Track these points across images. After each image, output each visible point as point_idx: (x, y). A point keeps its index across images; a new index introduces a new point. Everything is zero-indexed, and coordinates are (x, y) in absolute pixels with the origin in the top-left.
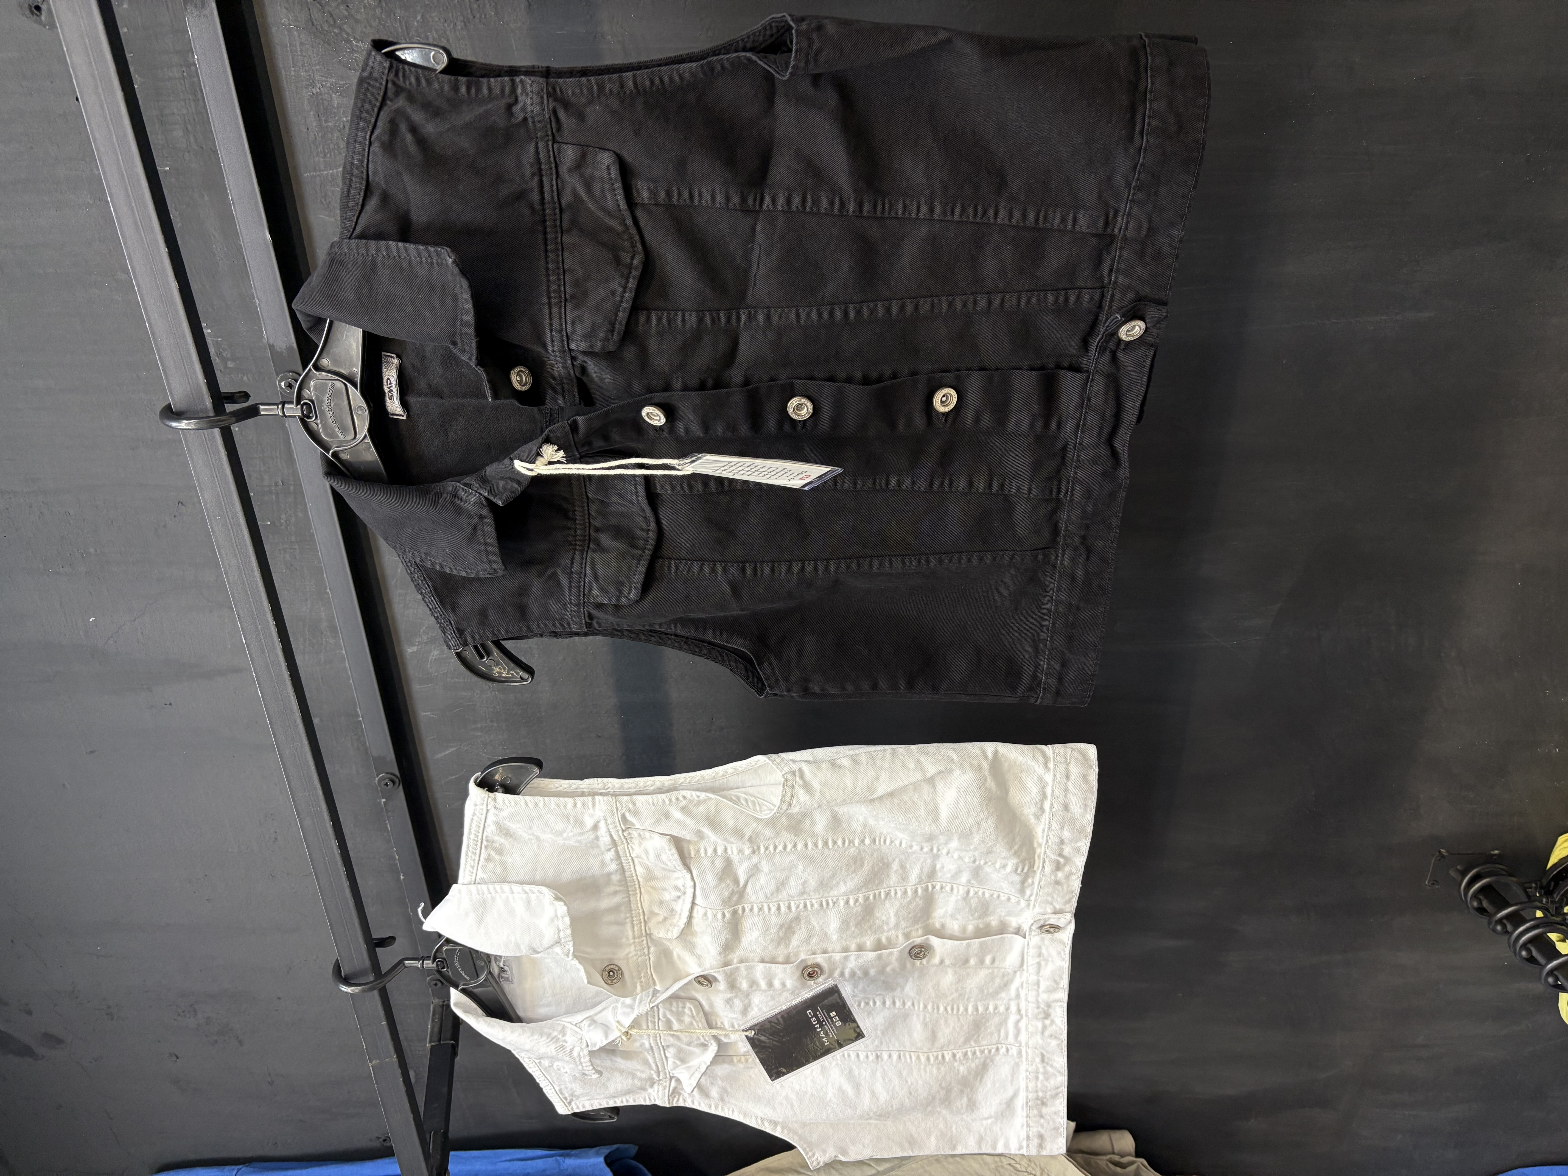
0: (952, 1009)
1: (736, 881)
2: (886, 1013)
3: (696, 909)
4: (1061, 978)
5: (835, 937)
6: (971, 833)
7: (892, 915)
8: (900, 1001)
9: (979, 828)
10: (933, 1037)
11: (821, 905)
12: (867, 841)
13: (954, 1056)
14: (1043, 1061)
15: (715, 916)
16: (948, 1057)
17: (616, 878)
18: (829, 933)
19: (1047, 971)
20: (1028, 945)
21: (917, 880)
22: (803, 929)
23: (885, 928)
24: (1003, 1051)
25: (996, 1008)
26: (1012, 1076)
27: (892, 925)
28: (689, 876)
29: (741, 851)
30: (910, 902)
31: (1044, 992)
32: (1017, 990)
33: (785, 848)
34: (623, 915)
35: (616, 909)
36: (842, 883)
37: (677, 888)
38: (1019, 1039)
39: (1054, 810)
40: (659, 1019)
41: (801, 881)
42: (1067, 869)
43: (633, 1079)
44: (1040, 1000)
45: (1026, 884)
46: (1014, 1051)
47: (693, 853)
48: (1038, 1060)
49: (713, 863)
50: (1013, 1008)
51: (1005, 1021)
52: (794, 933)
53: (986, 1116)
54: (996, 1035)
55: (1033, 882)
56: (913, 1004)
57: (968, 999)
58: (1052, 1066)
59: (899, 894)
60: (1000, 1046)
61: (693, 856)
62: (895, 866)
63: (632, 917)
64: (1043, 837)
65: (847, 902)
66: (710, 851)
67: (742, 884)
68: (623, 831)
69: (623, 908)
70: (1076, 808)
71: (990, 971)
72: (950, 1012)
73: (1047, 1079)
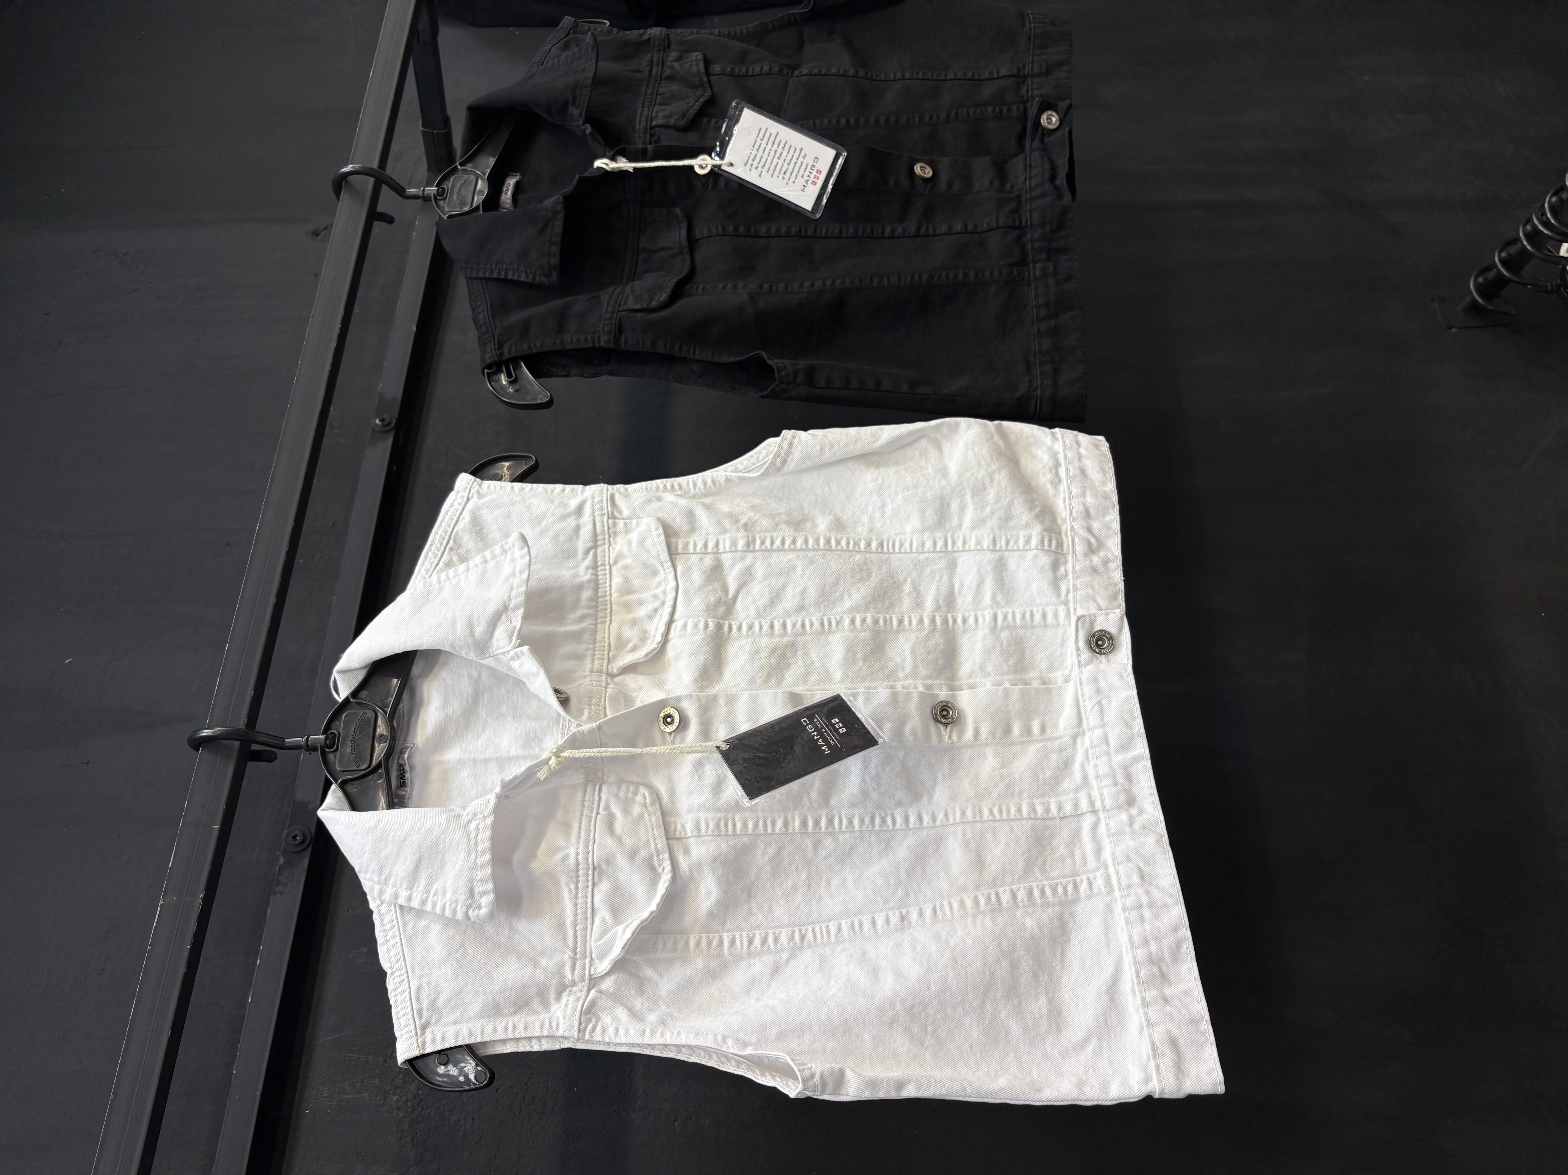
0: (1000, 811)
1: (725, 590)
2: (911, 840)
3: (674, 625)
4: (1134, 718)
5: (838, 676)
6: (985, 488)
7: (907, 652)
8: (927, 813)
9: (992, 481)
10: (979, 863)
11: (822, 624)
12: (874, 545)
13: (1014, 896)
14: (1142, 878)
15: (696, 626)
16: (1005, 898)
17: (586, 594)
18: (832, 670)
19: (1112, 714)
20: (1081, 684)
21: (935, 606)
22: (800, 663)
23: (901, 675)
24: (1083, 887)
25: (1060, 808)
26: (1106, 934)
27: (908, 670)
28: (673, 573)
29: (734, 544)
30: (927, 639)
31: (1117, 752)
32: (1083, 766)
33: (783, 542)
34: (584, 646)
35: (576, 636)
36: (846, 596)
37: (655, 597)
38: (1102, 859)
39: (1071, 474)
40: (598, 813)
41: (799, 590)
42: (1102, 554)
43: (534, 967)
44: (1115, 767)
45: (1059, 574)
46: (1099, 883)
47: (680, 546)
48: (1136, 879)
49: (701, 559)
50: (1084, 805)
51: (1076, 836)
52: (788, 666)
53: (1080, 1035)
54: (1068, 861)
55: (1066, 571)
56: (946, 815)
57: (1020, 794)
58: (1157, 887)
59: (914, 622)
60: (1078, 879)
61: (680, 551)
62: (907, 588)
63: (595, 651)
64: (1066, 508)
65: (853, 621)
66: (700, 545)
67: (731, 593)
68: (608, 518)
69: (586, 637)
70: (1094, 473)
71: (1042, 744)
72: (998, 816)
73: (1156, 916)
